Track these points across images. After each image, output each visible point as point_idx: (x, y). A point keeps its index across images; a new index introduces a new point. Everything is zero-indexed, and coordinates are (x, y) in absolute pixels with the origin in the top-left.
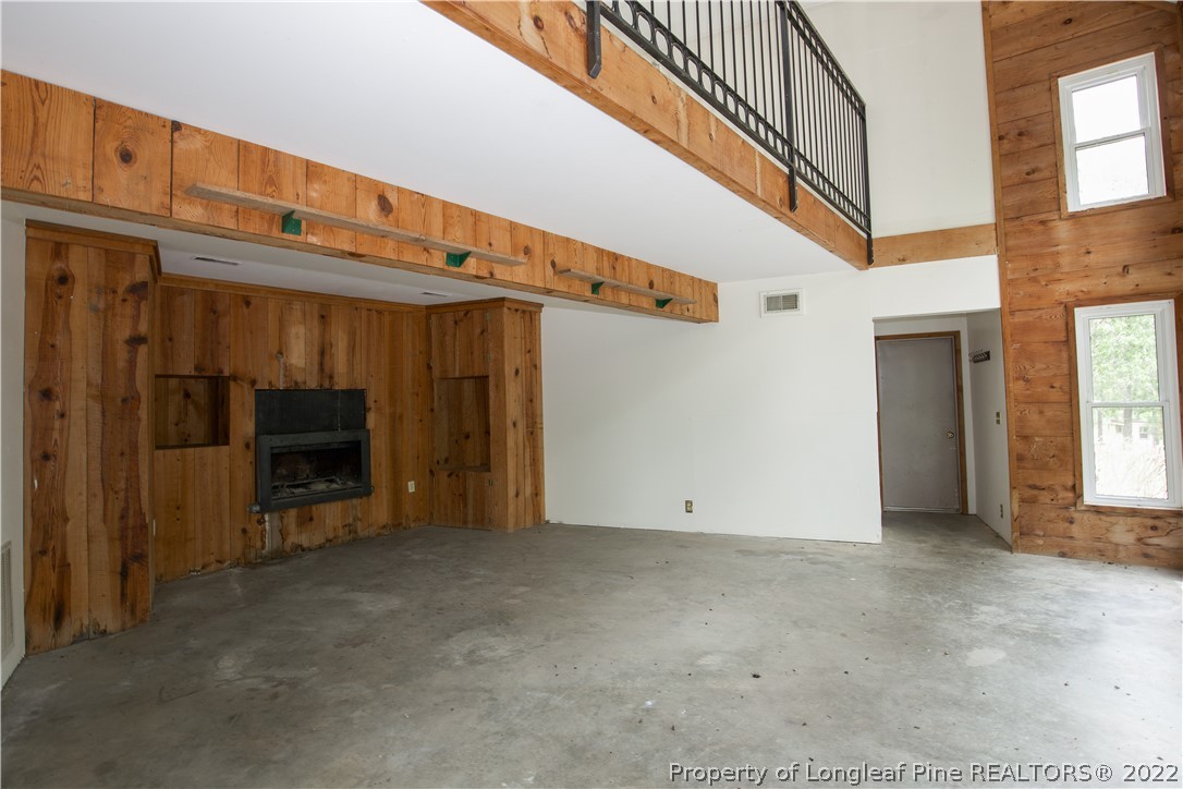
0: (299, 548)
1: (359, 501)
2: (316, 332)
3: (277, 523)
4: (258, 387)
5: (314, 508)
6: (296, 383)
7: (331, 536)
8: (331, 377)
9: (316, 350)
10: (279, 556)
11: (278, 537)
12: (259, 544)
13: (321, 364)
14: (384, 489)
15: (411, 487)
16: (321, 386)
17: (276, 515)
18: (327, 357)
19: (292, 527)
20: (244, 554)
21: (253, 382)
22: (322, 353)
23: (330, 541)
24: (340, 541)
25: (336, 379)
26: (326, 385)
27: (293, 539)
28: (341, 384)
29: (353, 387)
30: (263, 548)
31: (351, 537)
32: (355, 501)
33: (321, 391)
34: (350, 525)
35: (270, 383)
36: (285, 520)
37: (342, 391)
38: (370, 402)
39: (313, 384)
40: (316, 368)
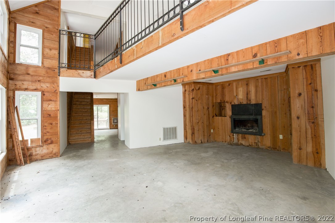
0: (241, 144)
1: (260, 137)
2: (245, 89)
3: (237, 137)
4: (232, 104)
5: (246, 135)
6: (241, 103)
7: (251, 144)
8: (250, 100)
9: (246, 93)
10: (237, 145)
11: (237, 140)
12: (233, 140)
13: (247, 97)
14: (269, 135)
15: (281, 137)
16: (247, 103)
17: (236, 135)
18: (249, 95)
19: (240, 139)
20: (230, 141)
21: (231, 103)
22: (247, 94)
23: (251, 145)
24: (253, 146)
25: (251, 101)
26: (249, 103)
27: (240, 142)
28: (253, 102)
29: (257, 103)
30: (234, 142)
31: (257, 146)
32: (258, 136)
33: (247, 104)
34: (256, 143)
35: (234, 103)
36: (239, 136)
37: (254, 104)
38: (263, 107)
39: (245, 103)
40: (245, 98)
